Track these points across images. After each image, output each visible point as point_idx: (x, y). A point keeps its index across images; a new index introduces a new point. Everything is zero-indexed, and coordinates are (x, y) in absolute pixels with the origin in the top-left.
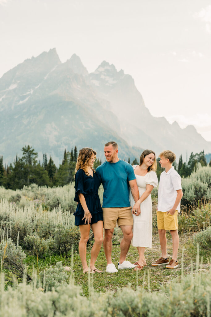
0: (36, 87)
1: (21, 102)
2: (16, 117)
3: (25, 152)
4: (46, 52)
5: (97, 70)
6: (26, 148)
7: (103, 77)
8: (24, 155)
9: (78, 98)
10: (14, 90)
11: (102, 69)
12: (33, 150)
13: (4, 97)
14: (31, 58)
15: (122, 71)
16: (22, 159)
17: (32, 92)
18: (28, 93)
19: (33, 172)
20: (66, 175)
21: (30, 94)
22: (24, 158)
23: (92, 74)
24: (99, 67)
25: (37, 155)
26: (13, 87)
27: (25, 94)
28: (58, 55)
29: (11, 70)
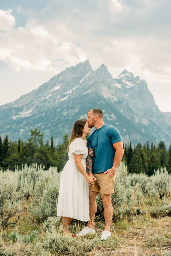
0: (74, 89)
1: (62, 99)
2: (58, 110)
3: (33, 134)
4: (82, 63)
5: (119, 76)
6: (33, 130)
7: (123, 81)
8: (32, 137)
9: (105, 97)
10: (58, 90)
11: (123, 76)
12: (39, 132)
13: (50, 95)
14: (70, 67)
15: (138, 77)
16: (31, 140)
17: (70, 92)
18: (68, 93)
19: (39, 151)
20: (63, 154)
21: (69, 93)
22: (31, 139)
23: (115, 80)
24: (121, 74)
25: (43, 137)
26: (57, 88)
27: (65, 94)
28: (90, 65)
29: (55, 76)
